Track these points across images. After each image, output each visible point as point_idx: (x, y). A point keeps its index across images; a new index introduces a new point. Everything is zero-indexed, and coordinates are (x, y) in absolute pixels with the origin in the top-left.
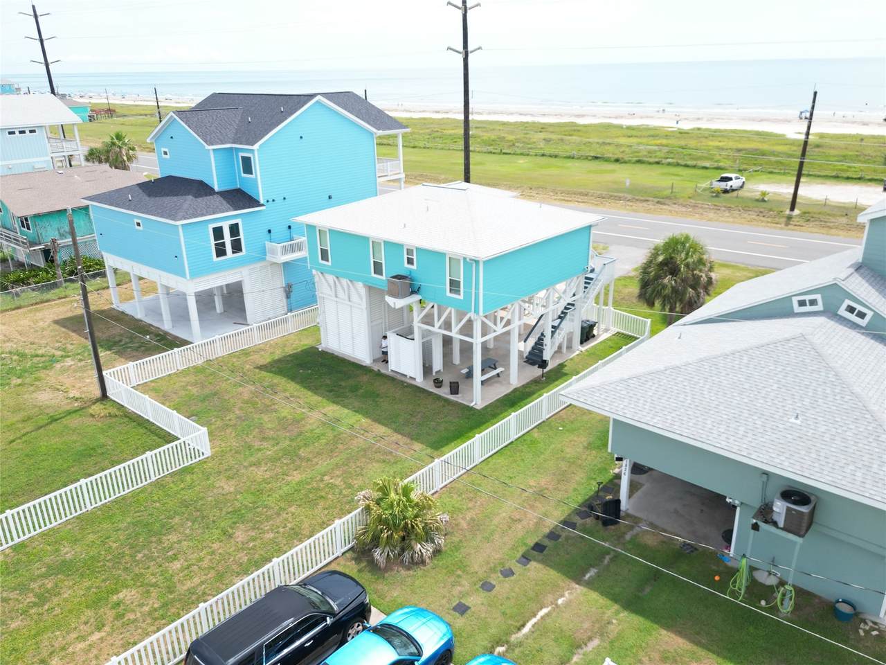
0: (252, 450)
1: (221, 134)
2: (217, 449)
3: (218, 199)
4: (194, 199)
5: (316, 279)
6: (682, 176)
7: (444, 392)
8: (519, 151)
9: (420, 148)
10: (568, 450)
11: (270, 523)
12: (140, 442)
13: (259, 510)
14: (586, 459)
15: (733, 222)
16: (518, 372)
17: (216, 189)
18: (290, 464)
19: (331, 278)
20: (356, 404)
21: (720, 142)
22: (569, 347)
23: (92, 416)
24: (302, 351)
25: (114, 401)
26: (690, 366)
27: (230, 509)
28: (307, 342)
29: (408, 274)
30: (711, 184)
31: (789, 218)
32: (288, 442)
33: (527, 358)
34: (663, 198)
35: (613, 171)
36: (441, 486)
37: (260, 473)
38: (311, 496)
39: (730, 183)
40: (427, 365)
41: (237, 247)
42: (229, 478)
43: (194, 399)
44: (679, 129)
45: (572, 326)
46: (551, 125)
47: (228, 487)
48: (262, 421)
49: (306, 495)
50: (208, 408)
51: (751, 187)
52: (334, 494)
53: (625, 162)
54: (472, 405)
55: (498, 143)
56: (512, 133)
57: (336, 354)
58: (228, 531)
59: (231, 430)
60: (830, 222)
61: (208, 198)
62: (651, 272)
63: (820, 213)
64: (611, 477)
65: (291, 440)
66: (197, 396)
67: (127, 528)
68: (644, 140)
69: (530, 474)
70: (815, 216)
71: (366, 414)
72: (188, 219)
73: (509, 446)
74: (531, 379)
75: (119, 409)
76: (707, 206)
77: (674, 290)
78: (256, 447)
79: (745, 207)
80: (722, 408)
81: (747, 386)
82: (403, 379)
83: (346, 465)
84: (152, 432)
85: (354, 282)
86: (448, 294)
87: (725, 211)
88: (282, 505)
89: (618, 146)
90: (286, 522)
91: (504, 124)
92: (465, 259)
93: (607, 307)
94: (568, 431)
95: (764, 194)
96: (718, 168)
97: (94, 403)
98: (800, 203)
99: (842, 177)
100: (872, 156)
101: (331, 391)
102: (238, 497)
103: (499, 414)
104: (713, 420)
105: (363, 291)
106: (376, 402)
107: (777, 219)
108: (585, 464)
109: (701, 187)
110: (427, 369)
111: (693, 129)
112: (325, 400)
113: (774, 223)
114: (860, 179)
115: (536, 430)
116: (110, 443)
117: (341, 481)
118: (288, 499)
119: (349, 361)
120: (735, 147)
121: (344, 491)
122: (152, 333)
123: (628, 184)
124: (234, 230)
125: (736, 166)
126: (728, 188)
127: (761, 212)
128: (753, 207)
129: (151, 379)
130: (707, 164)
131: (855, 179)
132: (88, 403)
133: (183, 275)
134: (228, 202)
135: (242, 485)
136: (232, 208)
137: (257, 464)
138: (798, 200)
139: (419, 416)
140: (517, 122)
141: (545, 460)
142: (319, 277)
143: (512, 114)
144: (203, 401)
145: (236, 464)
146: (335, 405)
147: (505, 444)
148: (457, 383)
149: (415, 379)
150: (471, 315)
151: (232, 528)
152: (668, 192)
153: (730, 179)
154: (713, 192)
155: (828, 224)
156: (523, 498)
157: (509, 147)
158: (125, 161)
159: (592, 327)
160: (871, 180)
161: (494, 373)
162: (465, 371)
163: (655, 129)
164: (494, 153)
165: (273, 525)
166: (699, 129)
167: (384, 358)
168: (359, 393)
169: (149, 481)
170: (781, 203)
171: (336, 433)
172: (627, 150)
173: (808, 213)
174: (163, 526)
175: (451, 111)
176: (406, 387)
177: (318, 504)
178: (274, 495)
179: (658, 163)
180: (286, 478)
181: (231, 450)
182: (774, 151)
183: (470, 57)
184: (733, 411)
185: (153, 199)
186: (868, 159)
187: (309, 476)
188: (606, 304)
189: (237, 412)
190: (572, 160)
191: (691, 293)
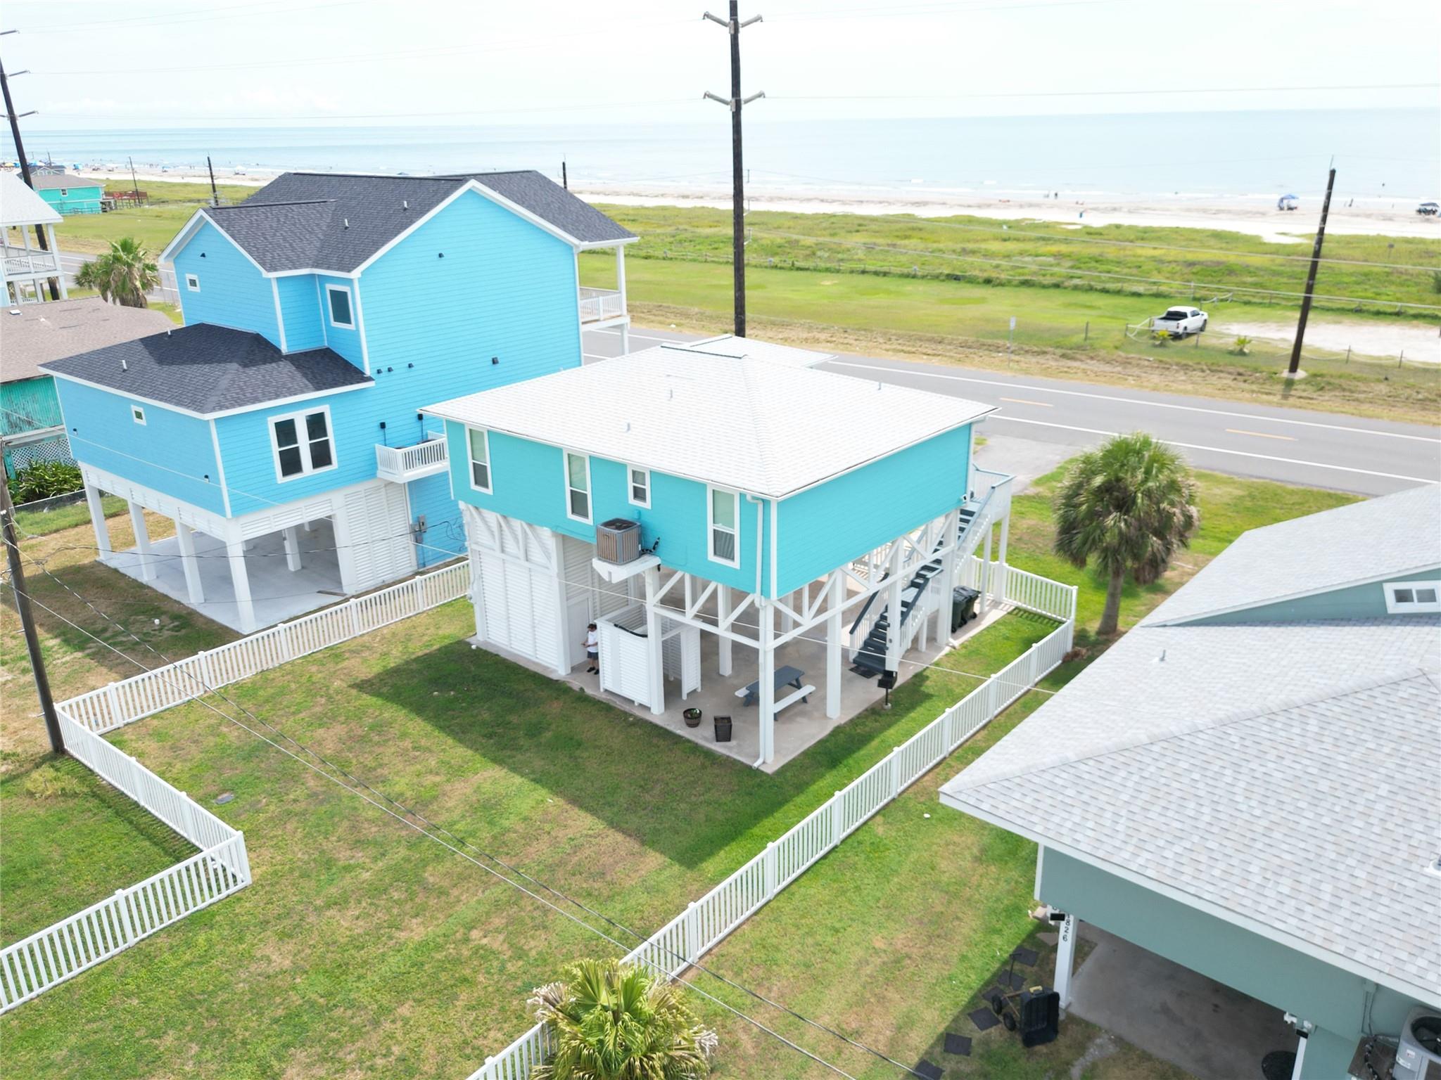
0: (334, 870)
1: (293, 250)
2: (264, 868)
3: (286, 368)
4: (241, 369)
5: (466, 519)
6: (1099, 308)
7: (703, 736)
8: (822, 265)
9: (657, 258)
10: (943, 865)
11: (359, 1044)
12: (114, 854)
13: (338, 1012)
14: (979, 886)
15: (1196, 393)
16: (842, 692)
17: (284, 349)
18: (406, 901)
19: (492, 517)
20: (538, 763)
21: (1155, 248)
22: (932, 639)
23: (31, 794)
24: (439, 650)
25: (77, 760)
26: (1200, 735)
27: (280, 1012)
28: (450, 631)
29: (636, 517)
30: (1151, 324)
31: (1289, 383)
32: (403, 852)
33: (855, 661)
34: (1071, 349)
35: (983, 300)
36: (699, 953)
37: (345, 923)
38: (443, 977)
39: (1183, 323)
40: (672, 679)
41: (321, 456)
42: (284, 936)
43: (230, 755)
44: (1085, 227)
45: (937, 601)
46: (874, 220)
47: (279, 957)
48: (357, 804)
49: (434, 977)
50: (257, 774)
51: (1217, 329)
52: (488, 973)
53: (1001, 284)
54: (756, 765)
55: (789, 250)
56: (808, 232)
57: (503, 655)
58: (271, 1067)
59: (295, 824)
60: (1360, 392)
61: (268, 366)
62: (1081, 504)
63: (1340, 377)
64: (1030, 927)
65: (411, 846)
66: (238, 748)
67: (66, 1062)
68: (1029, 246)
69: (872, 920)
70: (1332, 380)
71: (556, 787)
72: (227, 408)
73: (831, 857)
74: (866, 706)
75: (82, 779)
76: (1146, 363)
77: (1124, 539)
78: (341, 863)
79: (1213, 364)
80: (1279, 836)
81: (1324, 786)
82: (627, 708)
83: (515, 903)
84: (141, 832)
85: (536, 526)
86: (711, 557)
87: (1177, 371)
88: (384, 999)
89: (987, 255)
90: (390, 1042)
91: (796, 217)
92: (742, 496)
93: (997, 562)
94: (940, 820)
95: (1243, 342)
96: (1158, 295)
97: (38, 766)
98: (1306, 358)
99: (1368, 312)
100: (1412, 275)
101: (490, 736)
102: (298, 980)
103: (807, 784)
104: (1263, 864)
105: (551, 543)
106: (576, 758)
107: (1267, 386)
108: (977, 896)
109: (1134, 330)
110: (672, 687)
111: (1109, 227)
112: (478, 757)
113: (1262, 393)
114: (1398, 314)
115: (879, 819)
116: (57, 858)
117: (504, 941)
118: (398, 987)
119: (527, 670)
120: (1180, 258)
121: (509, 965)
122: (164, 613)
123: (1012, 325)
124: (317, 425)
125: (1189, 293)
126: (1180, 331)
127: (1240, 374)
128: (1226, 365)
129: (153, 711)
130: (1140, 288)
131: (1391, 314)
132: (27, 766)
133: (221, 512)
134: (305, 375)
135: (308, 951)
136: (311, 386)
137: (340, 903)
138: (1303, 353)
139: (656, 791)
140: (817, 214)
141: (901, 889)
142: (471, 514)
143: (809, 200)
144: (247, 758)
145: (301, 902)
146: (497, 768)
147: (822, 853)
148: (729, 719)
149: (648, 709)
150: (755, 597)
151: (280, 1060)
152: (1078, 339)
153: (1182, 316)
154: (1154, 338)
155: (1356, 395)
156: (863, 979)
157: (807, 257)
158: (137, 289)
159: (971, 600)
160: (1416, 316)
161: (797, 695)
162: (742, 693)
163: (1046, 226)
164: (781, 268)
165: (363, 1050)
166: (1118, 227)
167: (592, 664)
168: (543, 740)
169: (122, 947)
170: (1272, 357)
171: (496, 830)
172: (1003, 263)
173: (1322, 376)
174: (139, 1056)
175: (708, 196)
176: (633, 724)
177: (455, 997)
178: (369, 978)
179: (1057, 286)
180: (397, 934)
181: (292, 870)
182: (1248, 266)
183: (745, 109)
184: (1302, 845)
185: (166, 368)
186: (1404, 280)
187: (440, 931)
188: (995, 556)
189: (311, 783)
190: (913, 280)
191: (1155, 545)
